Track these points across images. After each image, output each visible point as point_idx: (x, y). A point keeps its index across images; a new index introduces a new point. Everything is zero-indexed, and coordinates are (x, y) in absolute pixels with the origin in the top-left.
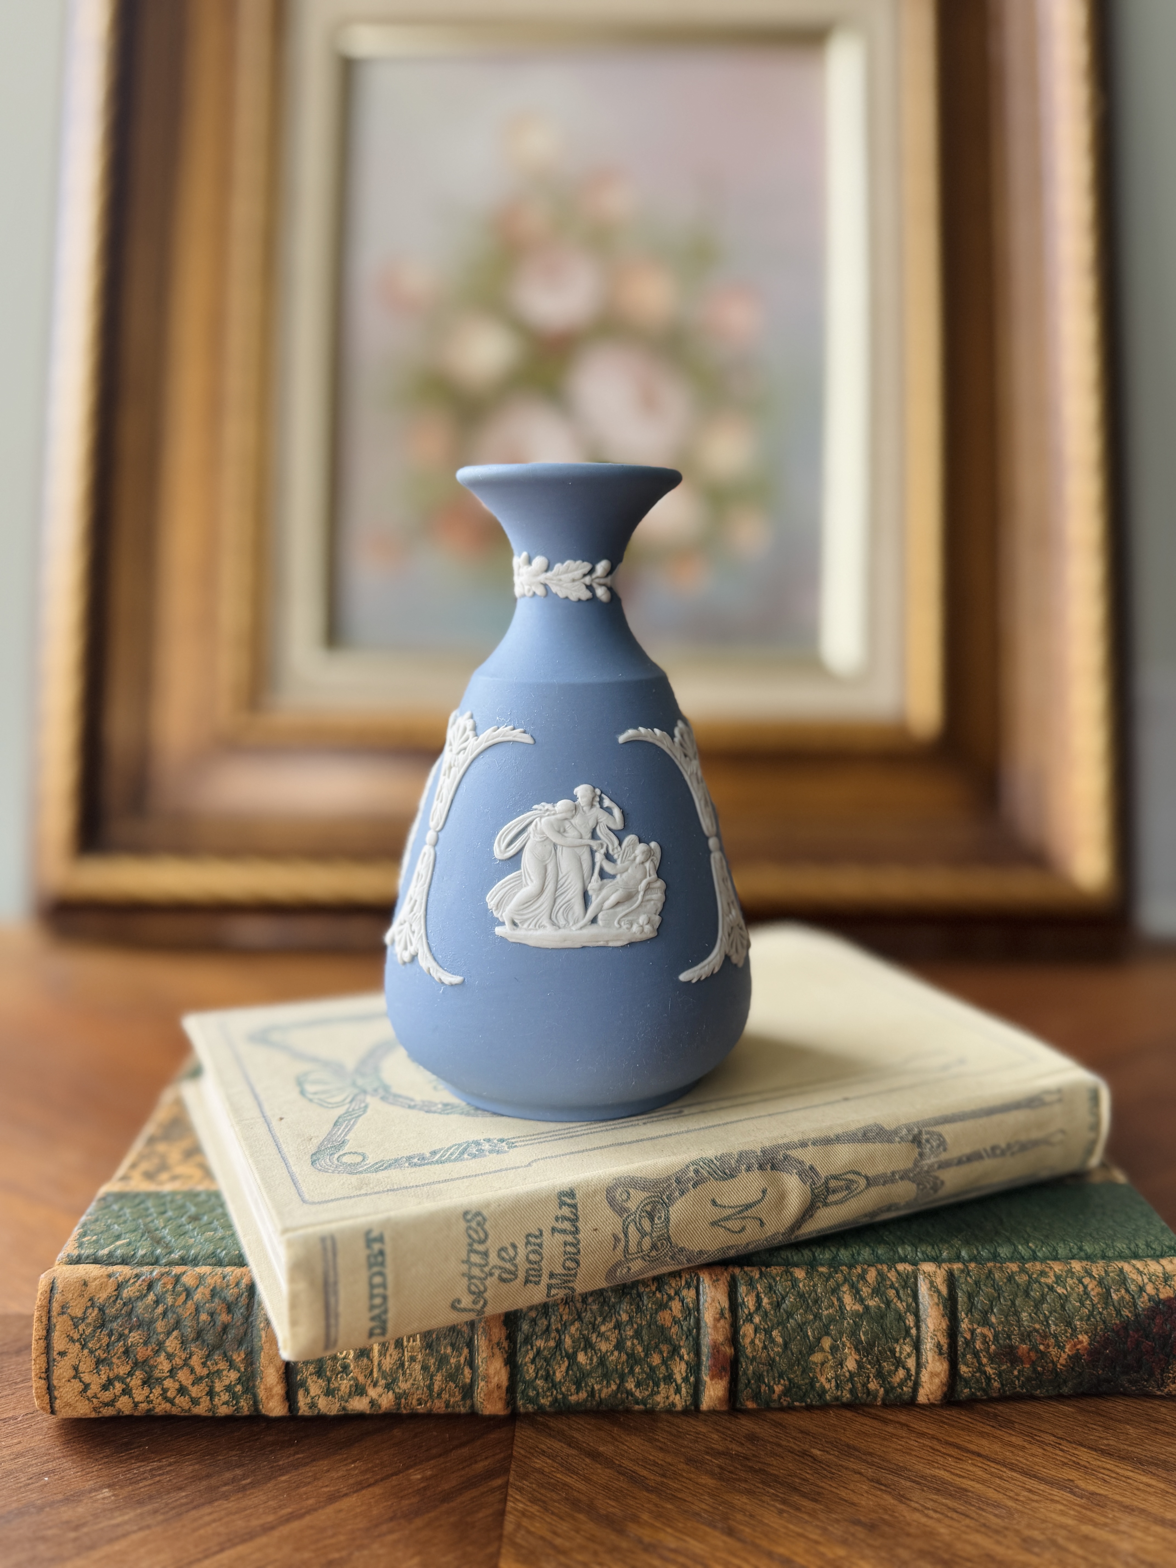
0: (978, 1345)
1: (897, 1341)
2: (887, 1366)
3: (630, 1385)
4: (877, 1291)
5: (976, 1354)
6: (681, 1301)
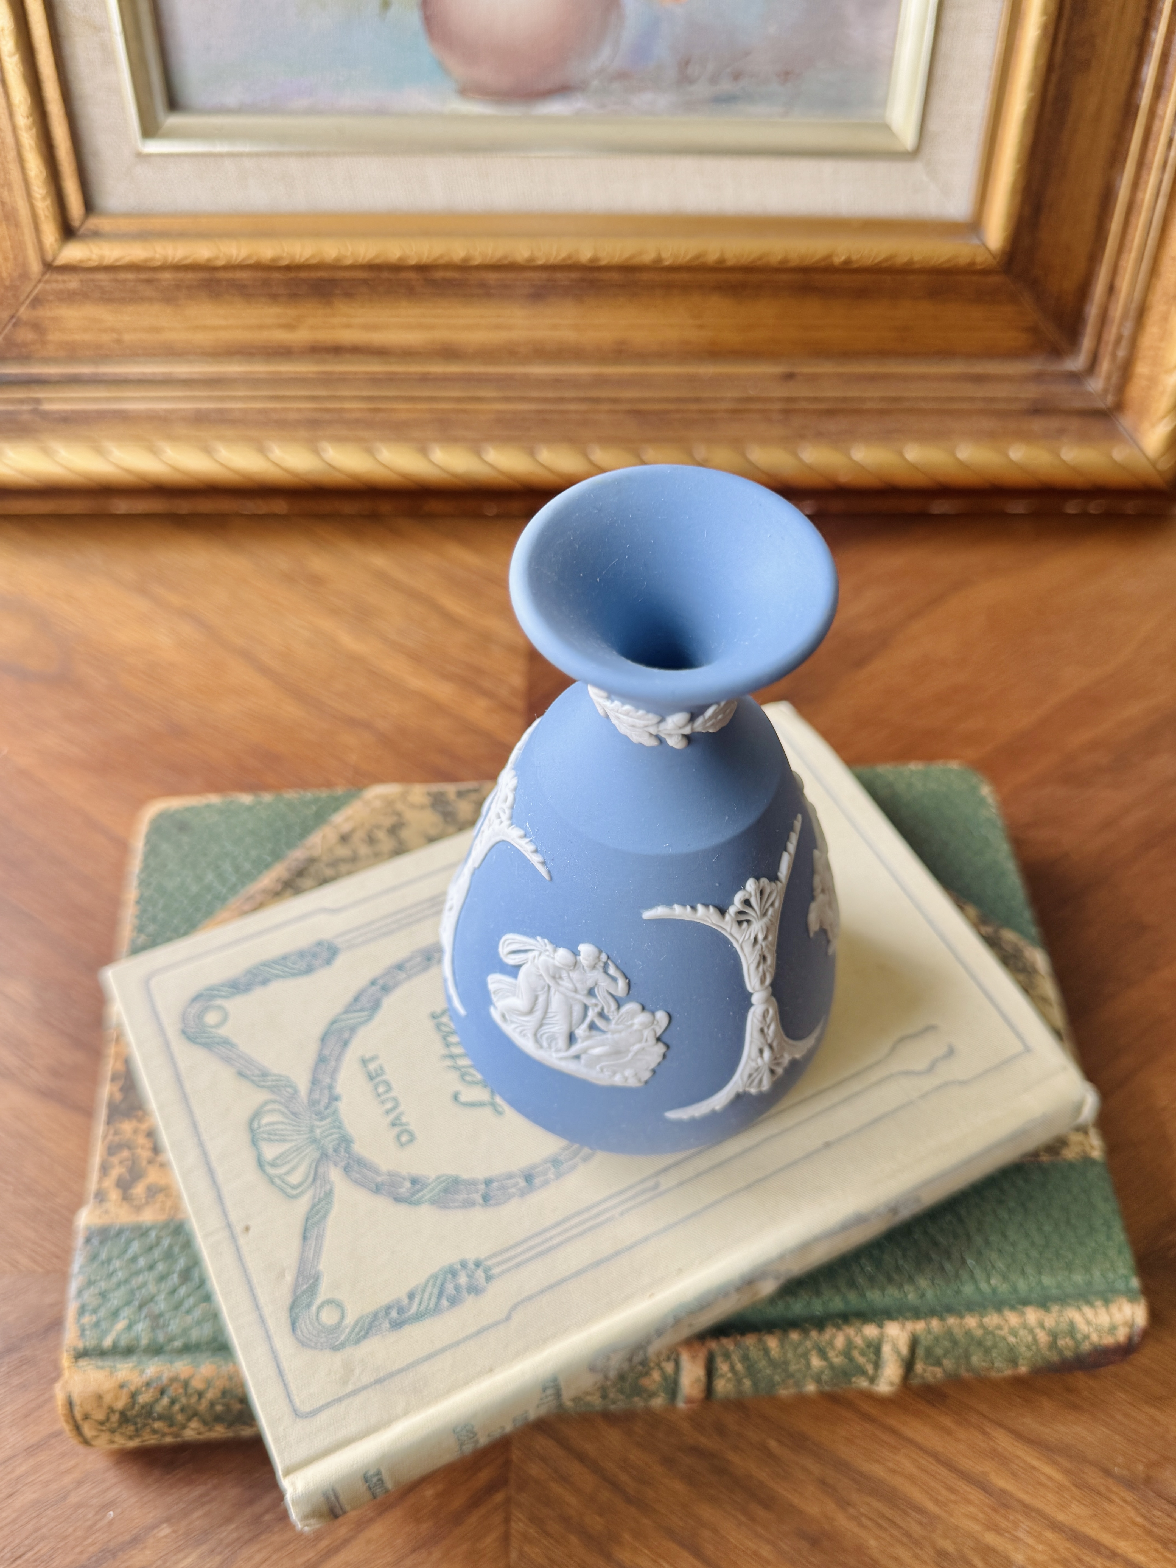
4: (843, 1353)
6: (662, 1369)
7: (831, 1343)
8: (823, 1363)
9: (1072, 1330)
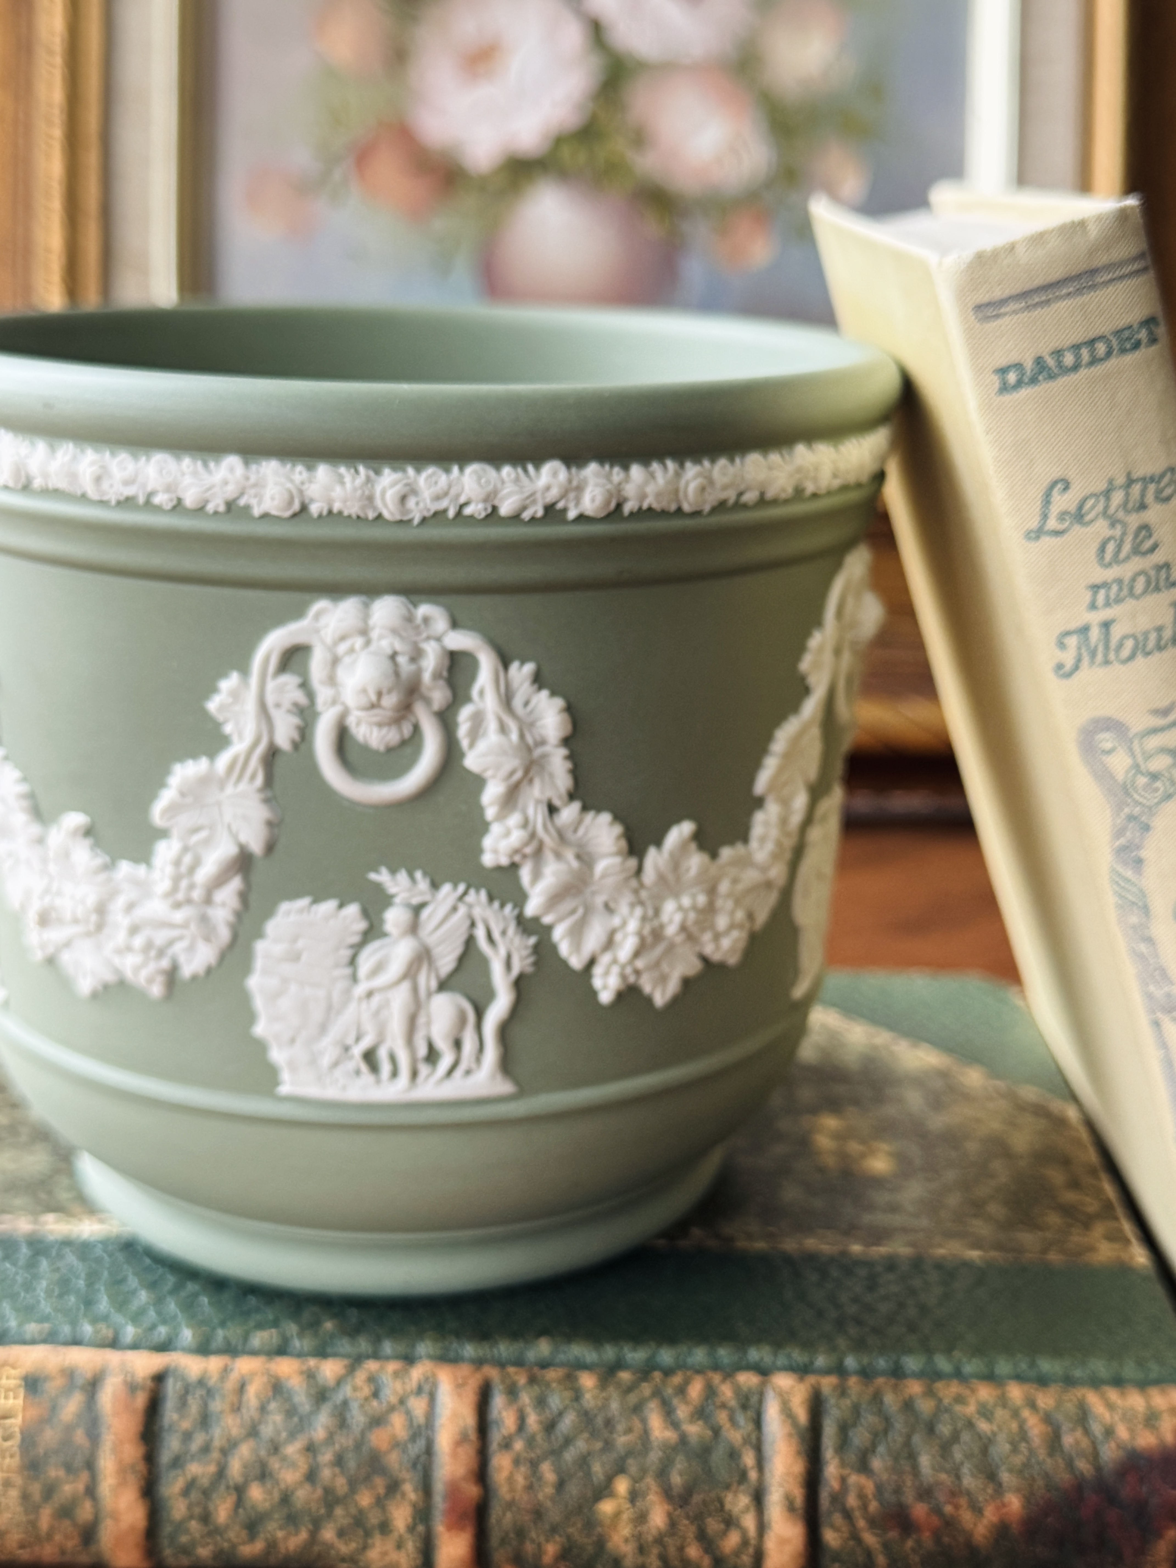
0: (852, 1501)
1: (728, 1487)
2: (713, 1525)
3: (328, 1534)
4: (701, 1413)
5: (848, 1515)
6: (408, 1413)
7: (681, 1391)
8: (670, 1435)
9: (1083, 1417)
